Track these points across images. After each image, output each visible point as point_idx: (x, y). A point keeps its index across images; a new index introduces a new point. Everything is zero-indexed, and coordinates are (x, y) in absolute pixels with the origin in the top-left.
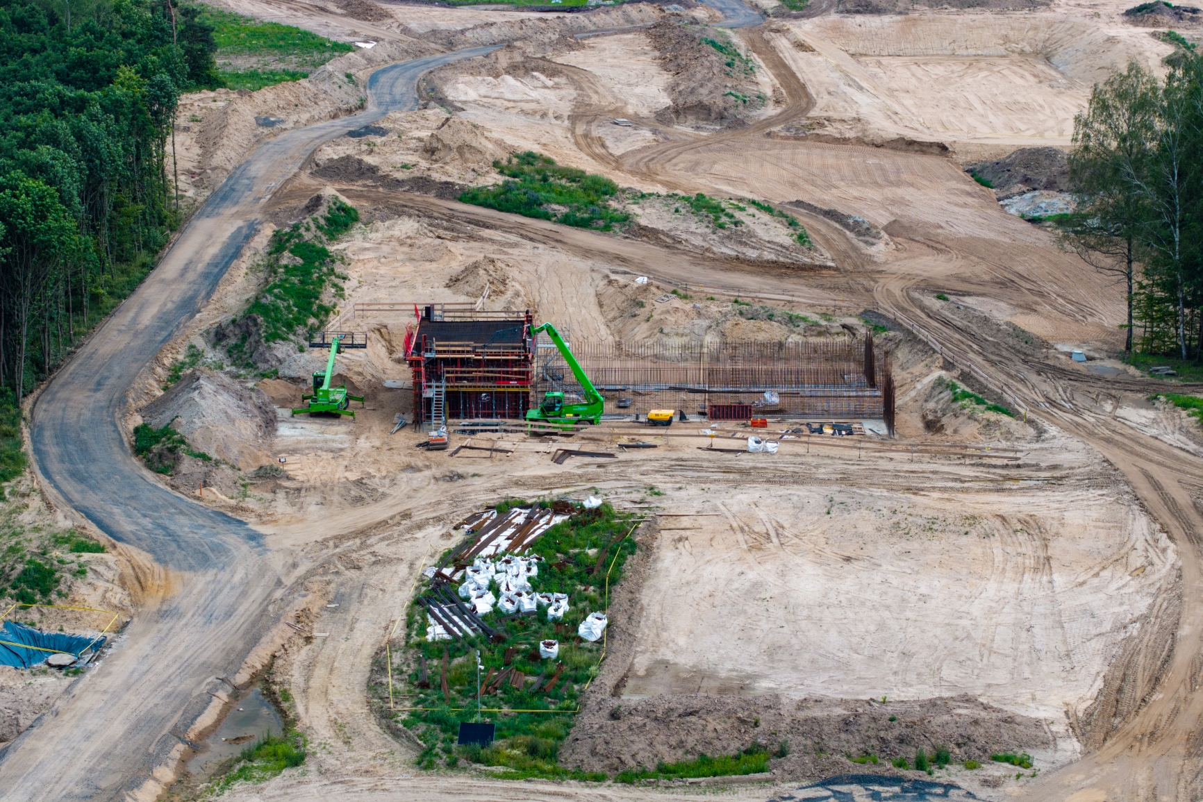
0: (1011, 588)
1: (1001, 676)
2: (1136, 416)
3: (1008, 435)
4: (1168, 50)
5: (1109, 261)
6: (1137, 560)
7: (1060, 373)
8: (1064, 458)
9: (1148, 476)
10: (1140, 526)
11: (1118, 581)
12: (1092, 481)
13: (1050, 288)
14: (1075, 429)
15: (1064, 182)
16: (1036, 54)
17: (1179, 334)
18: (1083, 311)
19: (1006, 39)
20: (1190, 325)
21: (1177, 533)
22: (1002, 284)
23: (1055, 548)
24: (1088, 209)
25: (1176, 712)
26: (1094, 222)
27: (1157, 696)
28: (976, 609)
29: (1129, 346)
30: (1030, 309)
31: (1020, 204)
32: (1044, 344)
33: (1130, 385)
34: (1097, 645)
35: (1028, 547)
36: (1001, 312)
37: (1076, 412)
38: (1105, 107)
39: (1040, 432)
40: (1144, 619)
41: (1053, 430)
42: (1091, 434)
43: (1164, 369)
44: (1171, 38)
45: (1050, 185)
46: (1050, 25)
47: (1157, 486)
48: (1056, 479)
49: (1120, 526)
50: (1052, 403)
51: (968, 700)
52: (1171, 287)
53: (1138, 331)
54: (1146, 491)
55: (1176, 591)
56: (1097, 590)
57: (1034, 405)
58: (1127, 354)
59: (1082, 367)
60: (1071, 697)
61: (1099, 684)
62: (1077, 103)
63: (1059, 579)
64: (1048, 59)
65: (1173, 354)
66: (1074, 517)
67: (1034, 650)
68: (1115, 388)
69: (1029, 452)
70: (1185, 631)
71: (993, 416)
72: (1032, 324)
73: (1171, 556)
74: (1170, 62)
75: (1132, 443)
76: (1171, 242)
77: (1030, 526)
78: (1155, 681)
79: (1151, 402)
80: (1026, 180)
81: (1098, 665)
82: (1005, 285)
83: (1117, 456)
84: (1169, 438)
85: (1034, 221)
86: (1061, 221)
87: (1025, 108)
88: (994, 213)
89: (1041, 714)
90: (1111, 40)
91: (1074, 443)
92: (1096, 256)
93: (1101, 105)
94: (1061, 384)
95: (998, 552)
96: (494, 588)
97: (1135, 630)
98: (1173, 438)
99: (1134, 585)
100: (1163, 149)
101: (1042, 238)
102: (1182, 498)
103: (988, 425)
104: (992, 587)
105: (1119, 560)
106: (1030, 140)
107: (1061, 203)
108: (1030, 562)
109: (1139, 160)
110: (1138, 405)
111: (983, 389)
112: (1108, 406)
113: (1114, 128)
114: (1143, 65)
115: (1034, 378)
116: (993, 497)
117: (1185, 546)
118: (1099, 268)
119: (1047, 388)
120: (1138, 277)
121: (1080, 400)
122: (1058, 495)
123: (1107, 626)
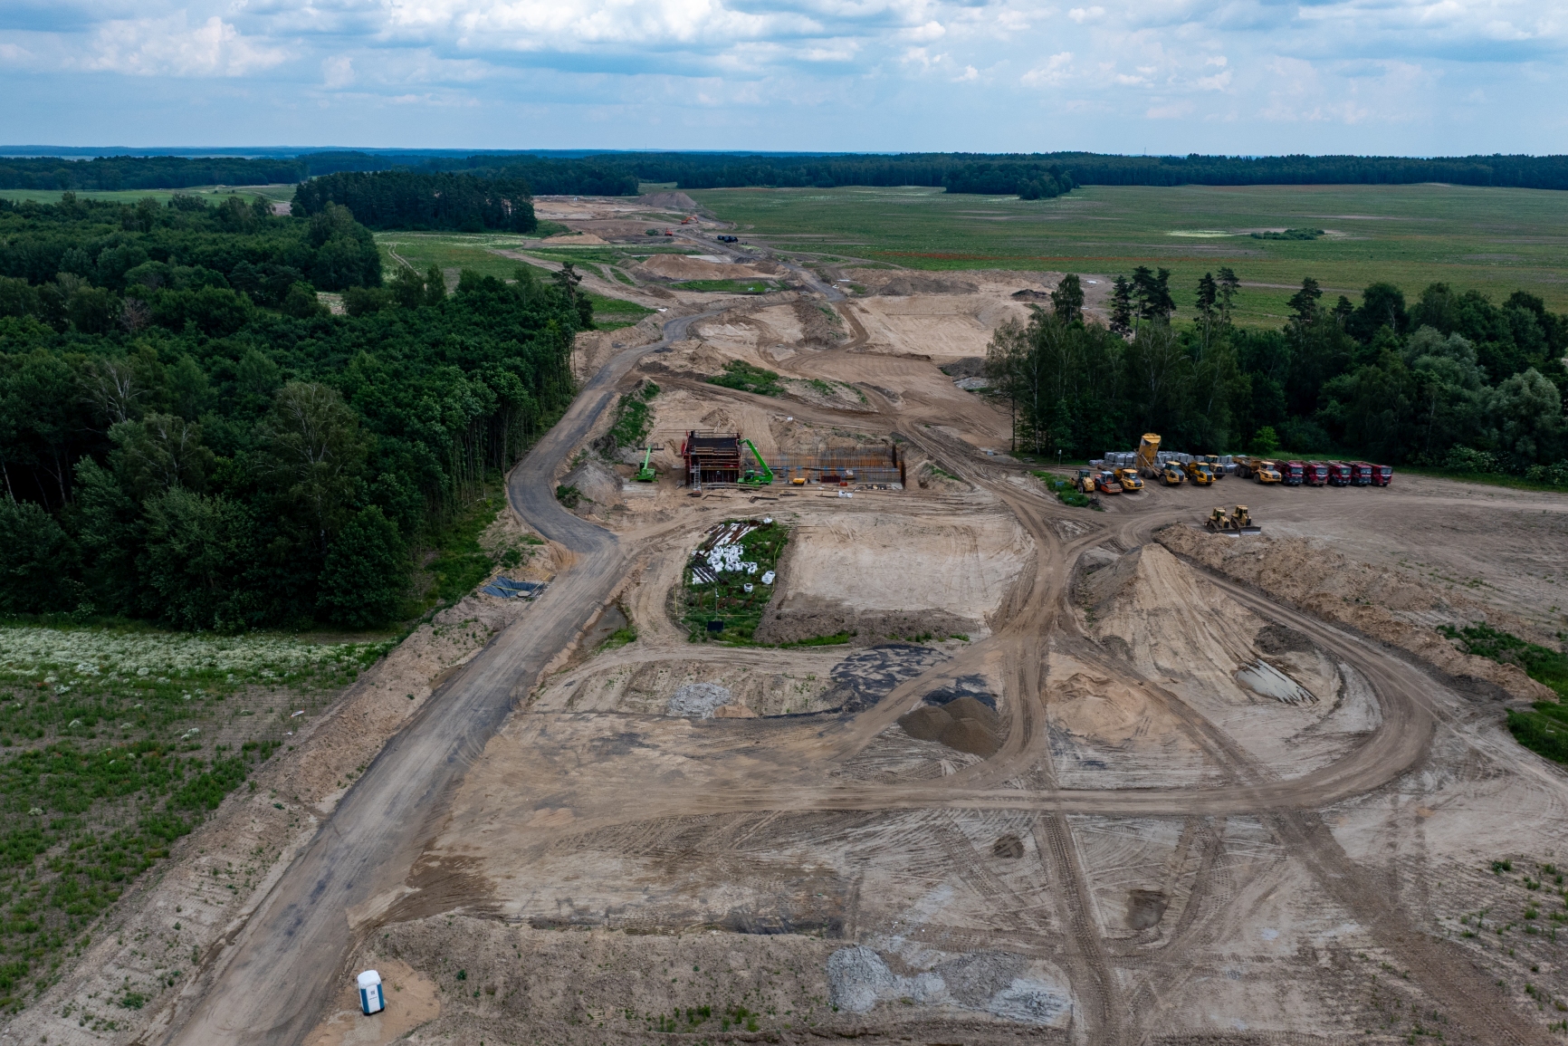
0: (959, 559)
1: (955, 600)
2: (1017, 480)
3: (958, 489)
4: (1031, 312)
5: (1004, 409)
6: (1017, 546)
7: (982, 461)
8: (983, 500)
9: (1022, 508)
10: (1018, 530)
11: (1008, 556)
12: (996, 510)
13: (977, 422)
14: (988, 486)
15: (983, 373)
16: (971, 314)
17: (1036, 443)
18: (992, 432)
19: (957, 307)
20: (1041, 439)
21: (1035, 534)
22: (955, 420)
23: (980, 541)
24: (995, 386)
25: (1035, 615)
26: (997, 392)
27: (1026, 609)
28: (943, 569)
29: (1013, 448)
30: (968, 431)
31: (963, 384)
32: (974, 447)
33: (1013, 466)
34: (999, 585)
35: (967, 540)
36: (955, 433)
37: (989, 479)
38: (1000, 338)
39: (973, 488)
40: (1020, 573)
41: (978, 487)
42: (996, 489)
43: (1029, 459)
44: (1033, 306)
45: (977, 375)
46: (978, 300)
47: (1026, 513)
48: (980, 509)
49: (1009, 531)
50: (978, 475)
51: (939, 610)
52: (1033, 420)
53: (1017, 442)
54: (1021, 515)
55: (1034, 561)
56: (998, 560)
57: (970, 476)
58: (1012, 452)
59: (992, 458)
60: (987, 609)
61: (1000, 603)
62: (988, 338)
63: (981, 555)
64: (976, 316)
65: (1033, 452)
66: (988, 527)
67: (969, 587)
68: (1007, 468)
69: (967, 497)
70: (1039, 579)
71: (951, 481)
72: (968, 438)
73: (1033, 545)
74: (1033, 317)
75: (1015, 493)
76: (1033, 400)
77: (968, 531)
78: (1025, 602)
79: (1023, 474)
80: (966, 373)
81: (999, 595)
82: (956, 421)
83: (1008, 499)
84: (1031, 491)
85: (970, 391)
86: (982, 391)
87: (966, 339)
88: (951, 387)
89: (973, 616)
90: (1006, 307)
91: (988, 493)
92: (998, 407)
93: (999, 338)
94: (982, 466)
95: (953, 542)
96: (723, 560)
97: (1016, 578)
98: (1033, 491)
99: (1016, 558)
100: (1030, 358)
101: (974, 399)
102: (1038, 518)
103: (949, 485)
104: (950, 559)
105: (1008, 546)
106: (968, 354)
107: (982, 383)
108: (968, 548)
109: (1019, 362)
110: (1018, 475)
111: (947, 468)
112: (1004, 476)
113: (1006, 348)
114: (1018, 318)
115: (970, 463)
116: (951, 518)
117: (1039, 540)
118: (999, 413)
119: (976, 468)
120: (1017, 417)
121: (991, 473)
122: (981, 517)
123: (1003, 577)
